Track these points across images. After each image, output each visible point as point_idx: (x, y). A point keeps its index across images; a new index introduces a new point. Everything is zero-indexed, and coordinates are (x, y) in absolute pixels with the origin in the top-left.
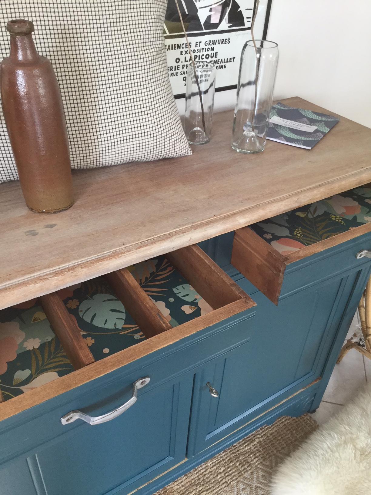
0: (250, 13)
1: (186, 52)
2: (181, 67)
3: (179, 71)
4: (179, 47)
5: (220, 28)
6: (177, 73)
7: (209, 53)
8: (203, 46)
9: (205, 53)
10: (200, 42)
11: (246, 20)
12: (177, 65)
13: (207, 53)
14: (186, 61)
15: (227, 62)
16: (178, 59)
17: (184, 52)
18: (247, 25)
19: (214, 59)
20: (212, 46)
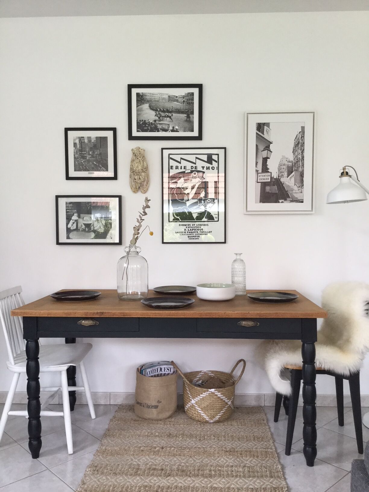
0: (217, 216)
1: (189, 227)
2: (187, 232)
3: (186, 234)
4: (185, 225)
5: (202, 220)
6: (185, 235)
7: (199, 228)
8: (196, 226)
9: (197, 229)
10: (194, 224)
11: (215, 218)
12: (185, 231)
13: (198, 228)
14: (188, 230)
15: (208, 233)
16: (185, 229)
17: (187, 227)
18: (216, 220)
19: (201, 231)
20: (200, 226)
